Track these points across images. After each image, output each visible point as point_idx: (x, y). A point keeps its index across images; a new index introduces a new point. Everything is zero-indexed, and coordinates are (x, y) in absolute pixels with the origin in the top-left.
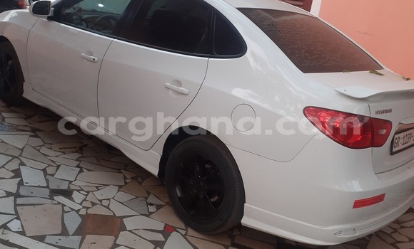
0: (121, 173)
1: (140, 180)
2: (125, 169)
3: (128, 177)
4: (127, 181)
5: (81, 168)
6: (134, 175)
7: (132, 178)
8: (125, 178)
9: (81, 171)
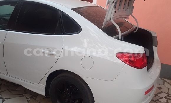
0: (24, 96)
1: (34, 98)
2: (25, 94)
3: (28, 97)
4: (29, 100)
5: (3, 98)
6: (31, 96)
7: (31, 98)
8: (27, 99)
9: (3, 101)
